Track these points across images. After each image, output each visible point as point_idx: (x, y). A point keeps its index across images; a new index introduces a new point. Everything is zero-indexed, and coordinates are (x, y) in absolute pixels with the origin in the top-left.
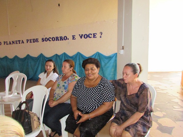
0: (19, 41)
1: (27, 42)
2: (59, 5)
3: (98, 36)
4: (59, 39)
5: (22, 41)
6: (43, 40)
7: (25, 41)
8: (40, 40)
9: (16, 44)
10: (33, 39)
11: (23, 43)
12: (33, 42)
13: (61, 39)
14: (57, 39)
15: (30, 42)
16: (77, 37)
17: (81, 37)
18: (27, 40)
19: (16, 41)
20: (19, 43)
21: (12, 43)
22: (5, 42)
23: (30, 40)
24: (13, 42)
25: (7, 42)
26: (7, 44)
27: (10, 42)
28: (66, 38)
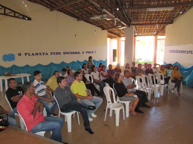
0: (44, 53)
1: (51, 54)
2: (76, 35)
3: (94, 52)
4: (75, 53)
5: (46, 53)
6: (64, 53)
7: (49, 54)
8: (62, 53)
9: (40, 55)
10: (57, 53)
11: (47, 54)
12: (57, 54)
13: (76, 53)
14: (74, 53)
15: (54, 54)
16: (85, 53)
17: (87, 53)
18: (51, 53)
19: (40, 53)
20: (44, 55)
21: (35, 54)
22: (26, 54)
23: (54, 53)
24: (37, 54)
25: (29, 54)
26: (29, 55)
27: (33, 53)
28: (79, 53)
